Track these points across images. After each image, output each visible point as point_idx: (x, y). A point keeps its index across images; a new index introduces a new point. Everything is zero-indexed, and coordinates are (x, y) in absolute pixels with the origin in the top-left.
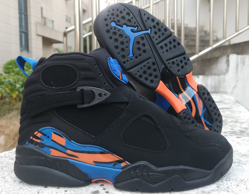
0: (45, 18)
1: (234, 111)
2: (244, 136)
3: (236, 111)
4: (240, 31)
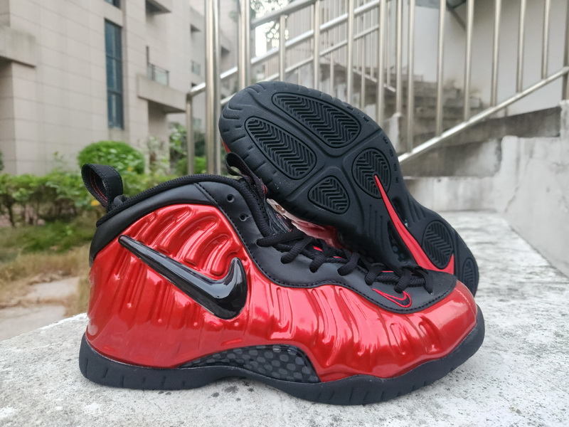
1: (503, 249)
2: (514, 298)
3: (508, 249)
4: (526, 92)
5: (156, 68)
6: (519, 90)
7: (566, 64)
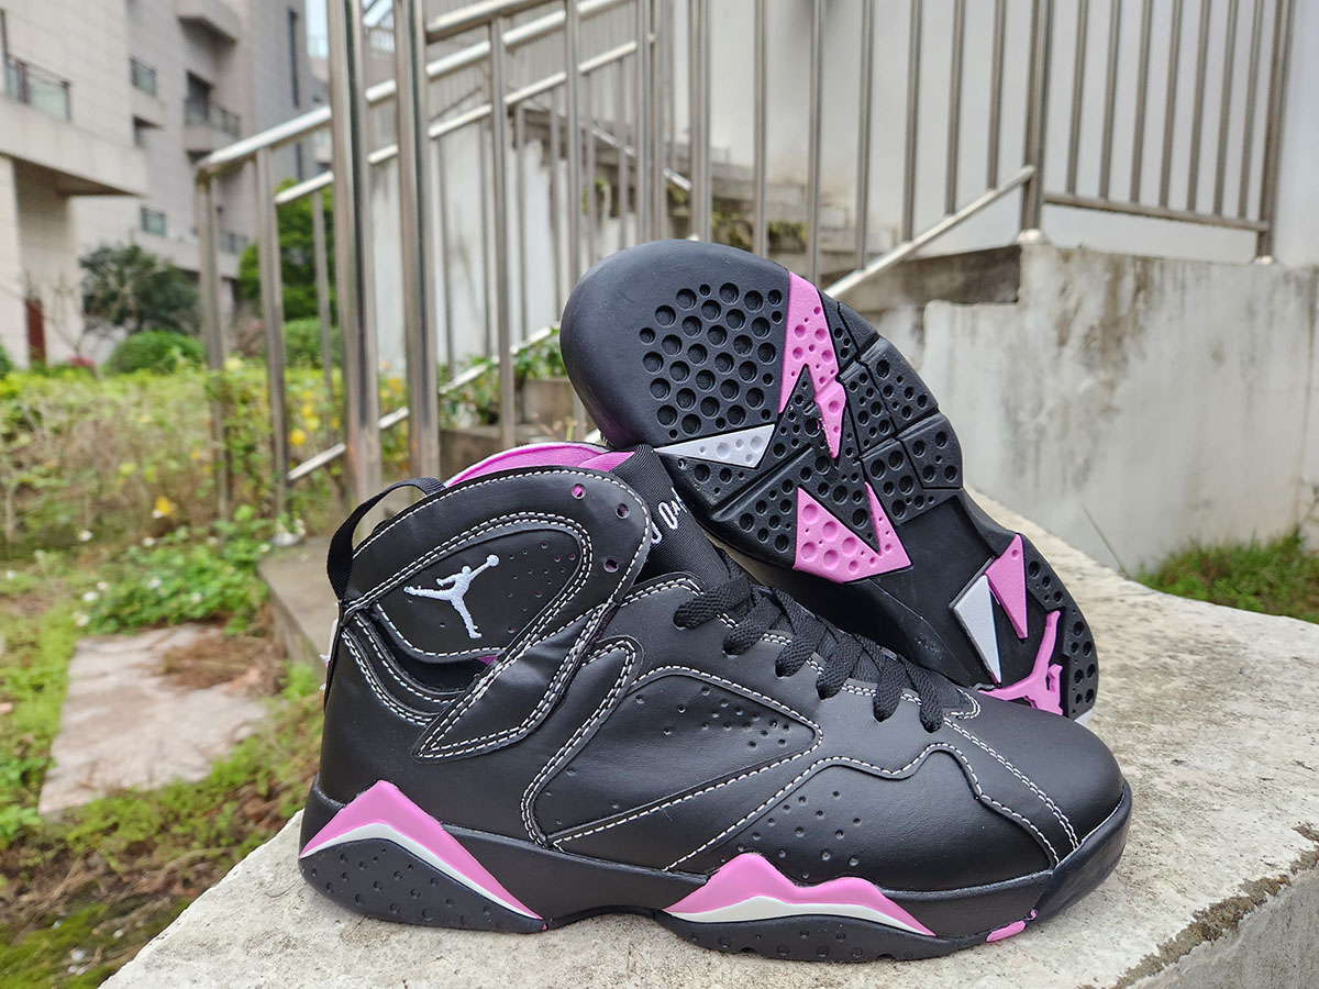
0: (22, 67)
4: (961, 214)
5: (29, 70)
6: (951, 209)
7: (1027, 161)
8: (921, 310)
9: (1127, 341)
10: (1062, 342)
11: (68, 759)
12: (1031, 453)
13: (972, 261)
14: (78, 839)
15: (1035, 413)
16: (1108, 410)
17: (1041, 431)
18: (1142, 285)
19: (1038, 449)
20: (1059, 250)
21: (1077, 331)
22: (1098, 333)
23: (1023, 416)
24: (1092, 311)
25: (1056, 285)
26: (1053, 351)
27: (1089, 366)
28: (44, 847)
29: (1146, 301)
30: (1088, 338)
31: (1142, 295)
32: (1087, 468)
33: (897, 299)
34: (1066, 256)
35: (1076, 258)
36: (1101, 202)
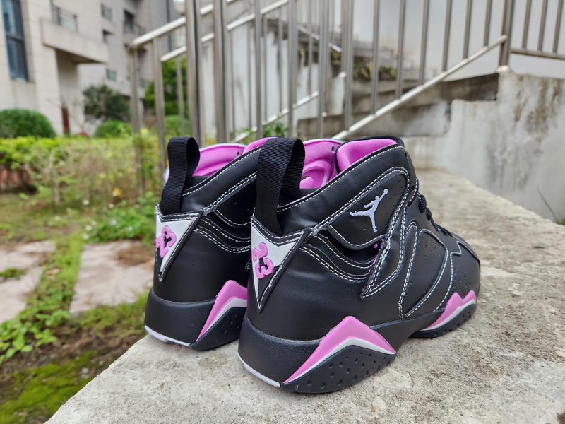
0: (58, 10)
4: (471, 58)
5: (62, 11)
6: (466, 56)
7: (503, 33)
8: (450, 104)
9: (549, 119)
10: (517, 119)
11: (81, 292)
12: (499, 171)
13: (474, 81)
14: (86, 324)
15: (502, 152)
16: (537, 152)
17: (504, 161)
18: (557, 92)
19: (502, 168)
20: (518, 75)
21: (525, 114)
22: (535, 115)
23: (496, 154)
24: (532, 104)
25: (515, 91)
26: (512, 123)
27: (530, 131)
28: (72, 327)
29: (559, 100)
30: (530, 117)
31: (557, 97)
32: (526, 179)
33: (437, 100)
34: (521, 78)
35: (526, 80)
36: (539, 53)
